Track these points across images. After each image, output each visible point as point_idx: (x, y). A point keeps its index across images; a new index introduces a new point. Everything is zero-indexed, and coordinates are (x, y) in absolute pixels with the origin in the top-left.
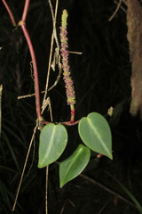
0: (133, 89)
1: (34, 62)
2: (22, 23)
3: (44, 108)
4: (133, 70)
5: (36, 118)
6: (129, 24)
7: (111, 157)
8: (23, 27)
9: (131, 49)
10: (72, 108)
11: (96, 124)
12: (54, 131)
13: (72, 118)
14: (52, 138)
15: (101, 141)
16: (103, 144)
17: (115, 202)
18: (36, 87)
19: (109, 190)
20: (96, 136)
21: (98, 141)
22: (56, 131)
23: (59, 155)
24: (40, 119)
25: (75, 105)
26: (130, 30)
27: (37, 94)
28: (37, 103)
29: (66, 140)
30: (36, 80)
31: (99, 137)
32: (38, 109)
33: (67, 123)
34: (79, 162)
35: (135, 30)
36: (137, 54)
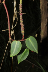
0: (42, 27)
1: (8, 17)
2: (3, 2)
3: (12, 34)
4: (42, 20)
5: (9, 38)
6: (41, 3)
7: (37, 52)
8: (4, 4)
9: (41, 12)
10: (23, 34)
11: (32, 40)
12: (16, 43)
13: (23, 38)
14: (16, 46)
15: (34, 47)
16: (35, 48)
17: (33, 66)
18: (9, 27)
19: (30, 62)
21: (32, 47)
22: (17, 44)
23: (18, 52)
24: (10, 39)
25: (24, 34)
26: (41, 5)
27: (9, 29)
28: (9, 33)
29: (21, 47)
30: (9, 24)
31: (33, 45)
32: (9, 35)
33: (21, 40)
34: (25, 54)
35: (43, 5)
36: (43, 14)
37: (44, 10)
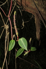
11: (23, 40)
15: (24, 45)
16: (25, 46)
17: (32, 66)
20: (23, 44)
31: (24, 44)
37: (37, 24)
